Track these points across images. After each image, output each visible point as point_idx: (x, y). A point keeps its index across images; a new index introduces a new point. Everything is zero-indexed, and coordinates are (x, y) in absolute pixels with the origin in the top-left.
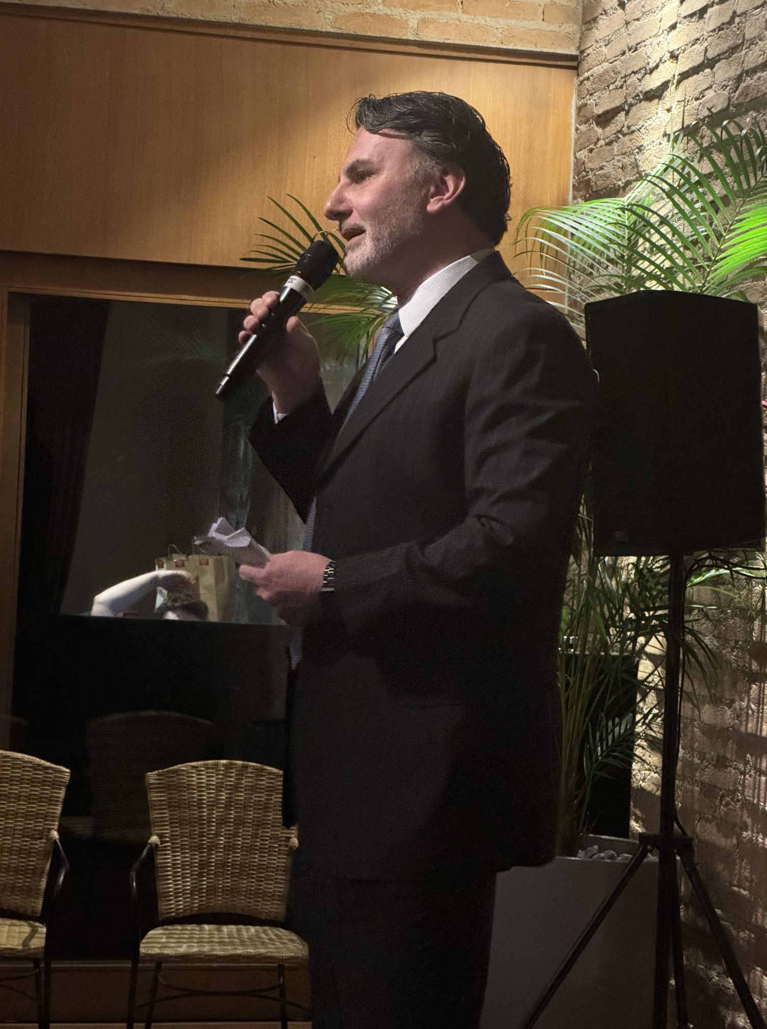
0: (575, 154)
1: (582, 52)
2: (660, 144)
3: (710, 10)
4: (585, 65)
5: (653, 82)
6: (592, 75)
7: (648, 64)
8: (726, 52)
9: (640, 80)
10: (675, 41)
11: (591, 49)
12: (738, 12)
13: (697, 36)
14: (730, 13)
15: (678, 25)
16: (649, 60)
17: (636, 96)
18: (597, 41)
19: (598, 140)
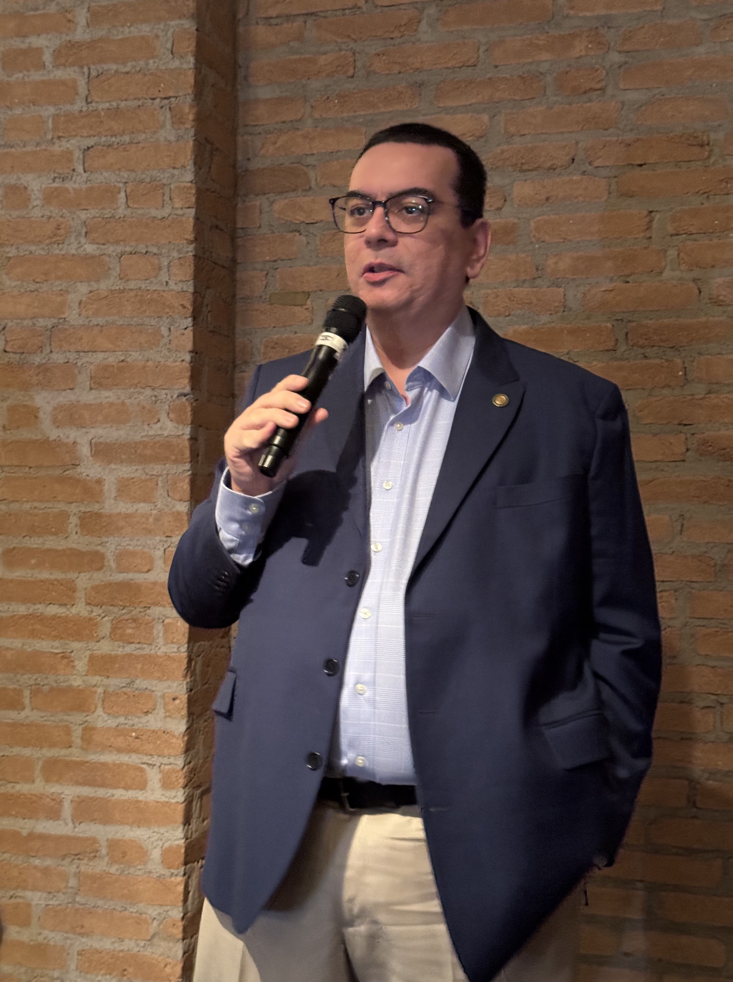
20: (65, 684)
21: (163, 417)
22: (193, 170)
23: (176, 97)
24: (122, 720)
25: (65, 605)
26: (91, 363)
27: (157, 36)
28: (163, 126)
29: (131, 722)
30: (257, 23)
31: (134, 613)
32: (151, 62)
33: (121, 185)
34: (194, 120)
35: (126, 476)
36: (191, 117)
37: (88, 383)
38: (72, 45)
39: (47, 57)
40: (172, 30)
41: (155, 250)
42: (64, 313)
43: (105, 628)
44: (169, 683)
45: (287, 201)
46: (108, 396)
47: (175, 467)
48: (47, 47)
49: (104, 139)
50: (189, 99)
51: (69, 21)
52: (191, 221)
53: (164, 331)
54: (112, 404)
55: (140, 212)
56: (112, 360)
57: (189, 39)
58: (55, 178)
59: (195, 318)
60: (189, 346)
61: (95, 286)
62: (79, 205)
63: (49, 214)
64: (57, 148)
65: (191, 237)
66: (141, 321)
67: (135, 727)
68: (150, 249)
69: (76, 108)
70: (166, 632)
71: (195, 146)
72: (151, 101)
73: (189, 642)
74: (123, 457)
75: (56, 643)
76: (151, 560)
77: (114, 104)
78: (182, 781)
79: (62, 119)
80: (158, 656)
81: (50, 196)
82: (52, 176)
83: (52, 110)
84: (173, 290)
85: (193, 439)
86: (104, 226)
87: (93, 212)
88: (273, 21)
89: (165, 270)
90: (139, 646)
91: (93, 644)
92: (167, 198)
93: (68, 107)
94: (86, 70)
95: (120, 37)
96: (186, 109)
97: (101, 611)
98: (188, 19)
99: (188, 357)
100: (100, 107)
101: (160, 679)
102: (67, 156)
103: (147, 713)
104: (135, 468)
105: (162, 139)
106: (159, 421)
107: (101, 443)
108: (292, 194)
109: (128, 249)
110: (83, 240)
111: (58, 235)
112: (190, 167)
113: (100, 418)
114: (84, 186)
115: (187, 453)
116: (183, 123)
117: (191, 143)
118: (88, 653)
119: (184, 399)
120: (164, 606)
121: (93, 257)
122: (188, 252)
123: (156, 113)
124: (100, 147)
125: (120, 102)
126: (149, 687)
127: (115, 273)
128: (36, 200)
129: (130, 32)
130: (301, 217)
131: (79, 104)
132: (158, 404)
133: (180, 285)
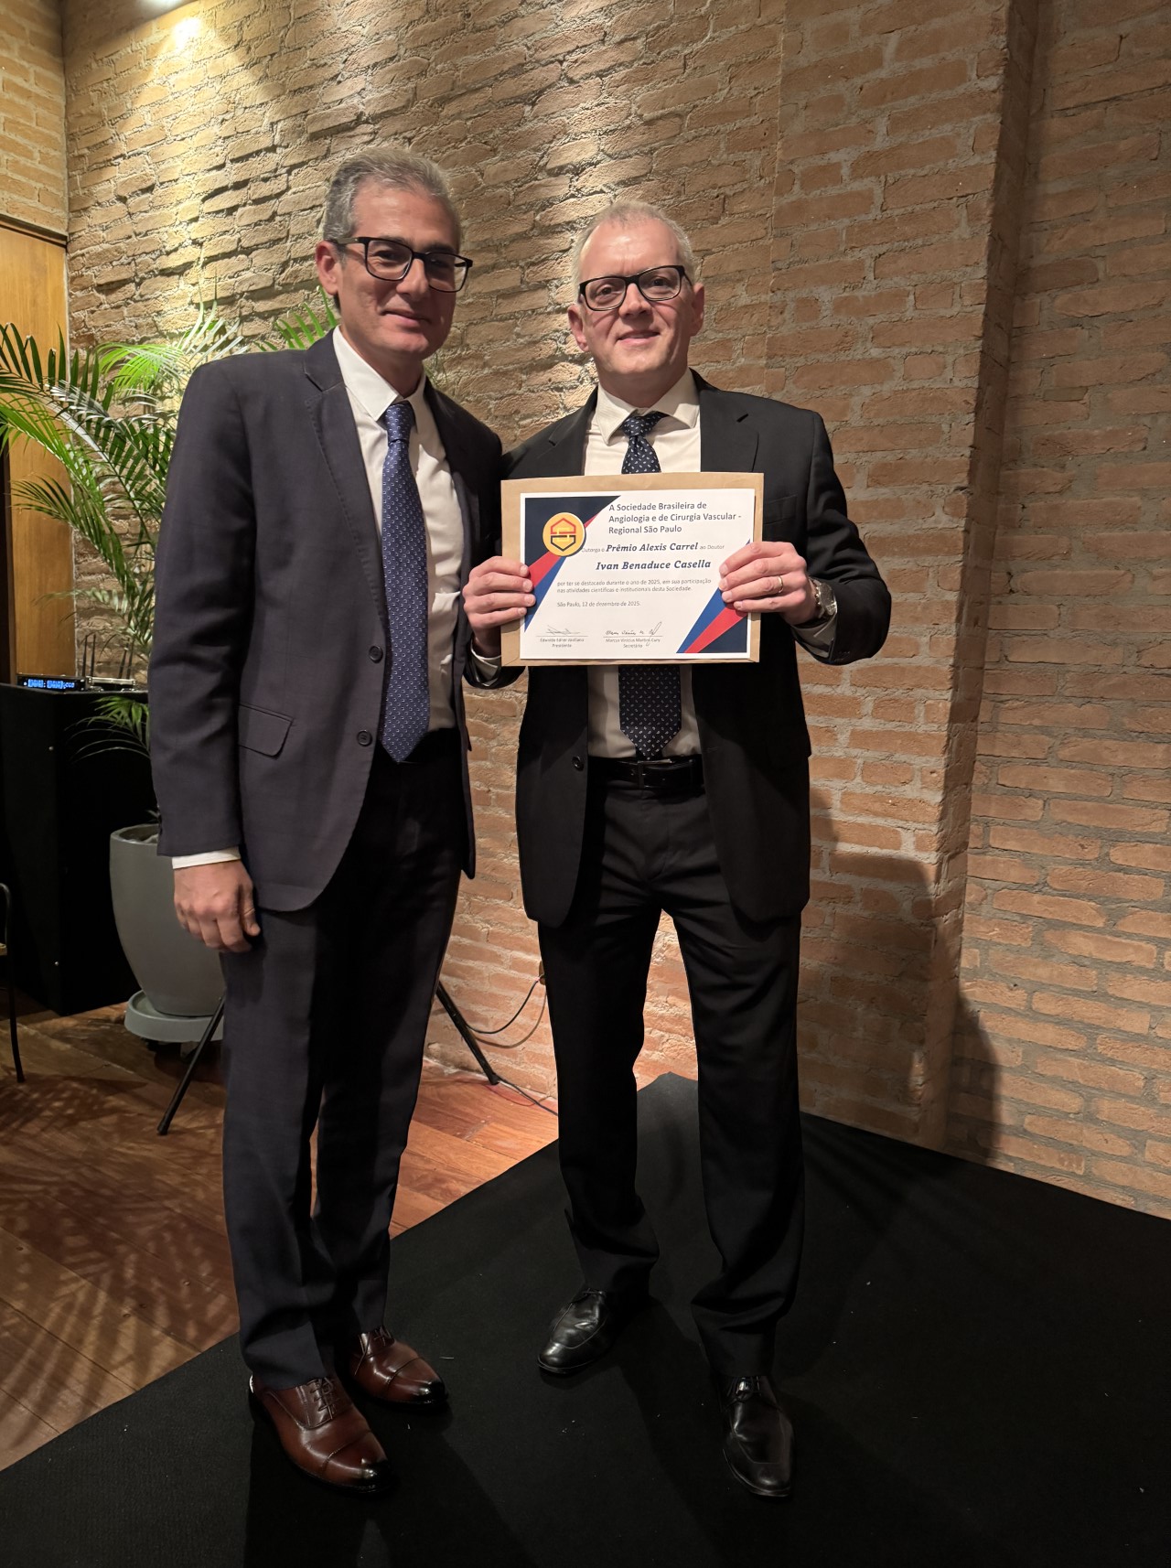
0: (70, 313)
1: (72, 234)
2: (185, 310)
3: (240, 210)
4: (75, 245)
5: (174, 261)
6: (88, 253)
7: (164, 247)
8: (266, 243)
9: (154, 260)
10: (196, 231)
11: (83, 233)
12: (279, 212)
13: (227, 228)
14: (270, 213)
15: (200, 219)
16: (165, 244)
17: (149, 272)
18: (89, 226)
19: (101, 304)
20: (828, 754)
21: (939, 512)
22: (986, 265)
23: (974, 194)
24: (879, 788)
25: (831, 685)
26: (870, 462)
27: (958, 135)
28: (957, 226)
29: (888, 790)
30: (1052, 117)
31: (896, 694)
32: (951, 161)
33: (910, 288)
34: (991, 215)
35: (897, 567)
36: (988, 212)
37: (865, 481)
38: (870, 156)
39: (845, 171)
40: (974, 127)
41: (941, 349)
42: (846, 415)
43: (868, 706)
44: (928, 758)
45: (1070, 295)
46: (883, 492)
47: (947, 558)
48: (845, 161)
49: (896, 244)
50: (988, 195)
51: (870, 131)
52: (981, 317)
53: (945, 428)
54: (888, 500)
55: (928, 312)
56: (890, 458)
57: (992, 133)
58: (846, 287)
59: (976, 412)
60: (970, 442)
61: (878, 388)
62: (868, 310)
63: (838, 323)
64: (849, 259)
65: (979, 333)
66: (922, 420)
67: (893, 795)
68: (935, 349)
69: (871, 217)
70: (927, 712)
71: (989, 241)
72: (947, 201)
73: (949, 722)
74: (896, 550)
75: (821, 719)
76: (917, 646)
77: (910, 209)
78: (935, 845)
79: (856, 229)
80: (918, 734)
81: (839, 306)
82: (843, 285)
83: (846, 222)
84: (957, 387)
85: (967, 531)
86: (891, 329)
87: (881, 317)
88: (1070, 112)
89: (950, 368)
90: (898, 724)
91: (855, 720)
92: (956, 296)
93: (863, 217)
94: (883, 178)
95: (920, 140)
96: (984, 205)
97: (864, 691)
98: (992, 113)
99: (967, 452)
100: (895, 214)
101: (919, 754)
102: (860, 265)
103: (904, 783)
104: (906, 560)
105: (956, 237)
106: (934, 515)
107: (874, 537)
108: (1078, 288)
109: (914, 350)
110: (869, 345)
111: (845, 343)
112: (984, 263)
113: (875, 514)
114: (873, 293)
115: (961, 544)
116: (979, 220)
117: (987, 239)
118: (851, 728)
119: (960, 493)
120: (927, 689)
121: (878, 360)
122: (975, 348)
123: (951, 212)
124: (891, 254)
125: (915, 206)
126: (908, 761)
127: (899, 374)
128: (826, 309)
129: (930, 135)
130: (1085, 311)
131: (875, 213)
132: (934, 498)
133: (965, 381)
